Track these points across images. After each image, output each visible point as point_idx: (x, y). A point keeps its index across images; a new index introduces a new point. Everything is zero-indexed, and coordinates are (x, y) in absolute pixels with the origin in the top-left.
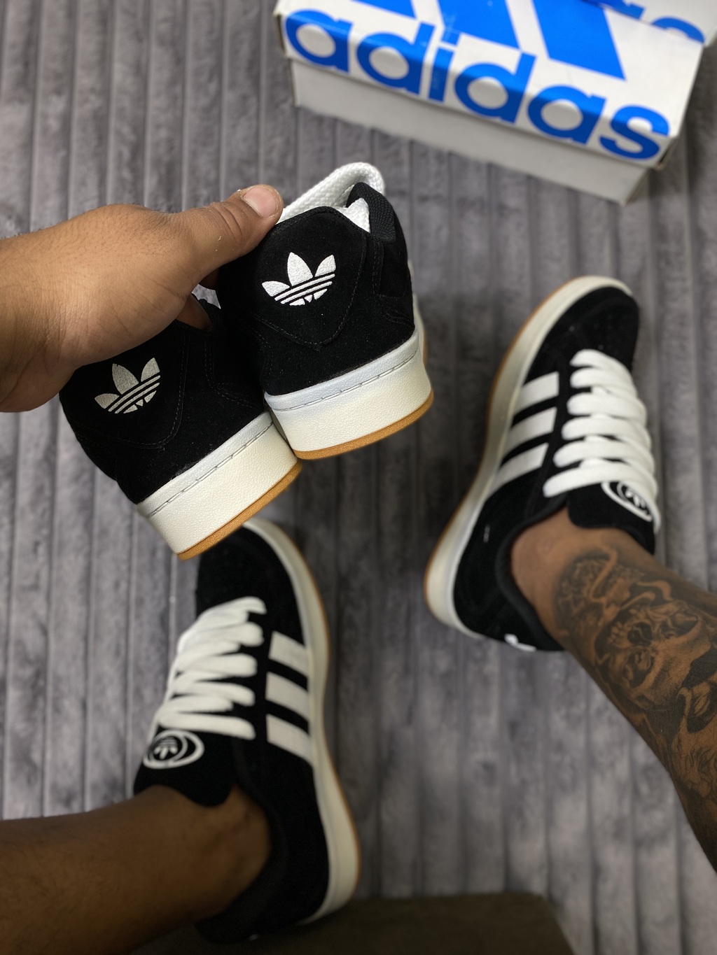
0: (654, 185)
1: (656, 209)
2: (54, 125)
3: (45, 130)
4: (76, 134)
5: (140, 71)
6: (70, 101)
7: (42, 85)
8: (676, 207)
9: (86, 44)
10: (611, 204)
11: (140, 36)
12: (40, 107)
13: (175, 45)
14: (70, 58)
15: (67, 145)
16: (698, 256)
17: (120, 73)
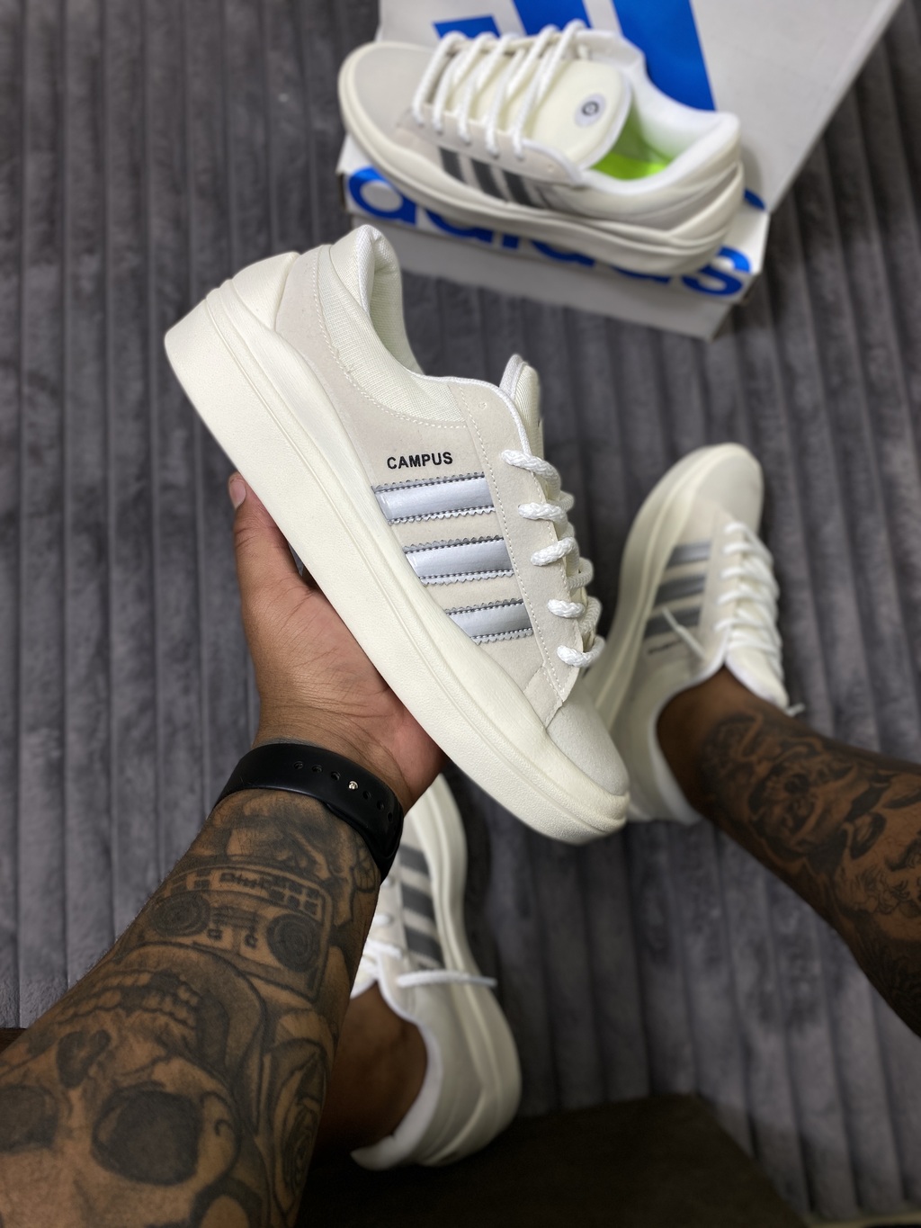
0: (738, 321)
1: (742, 346)
2: (87, 286)
3: (77, 293)
4: (112, 294)
5: (179, 224)
6: (104, 260)
7: (70, 244)
8: (762, 342)
9: (118, 198)
10: (697, 342)
11: (177, 188)
12: (69, 269)
13: (217, 196)
14: (100, 213)
15: (103, 308)
16: (790, 392)
17: (158, 227)
